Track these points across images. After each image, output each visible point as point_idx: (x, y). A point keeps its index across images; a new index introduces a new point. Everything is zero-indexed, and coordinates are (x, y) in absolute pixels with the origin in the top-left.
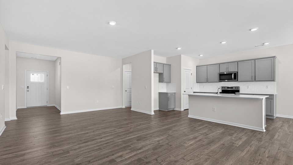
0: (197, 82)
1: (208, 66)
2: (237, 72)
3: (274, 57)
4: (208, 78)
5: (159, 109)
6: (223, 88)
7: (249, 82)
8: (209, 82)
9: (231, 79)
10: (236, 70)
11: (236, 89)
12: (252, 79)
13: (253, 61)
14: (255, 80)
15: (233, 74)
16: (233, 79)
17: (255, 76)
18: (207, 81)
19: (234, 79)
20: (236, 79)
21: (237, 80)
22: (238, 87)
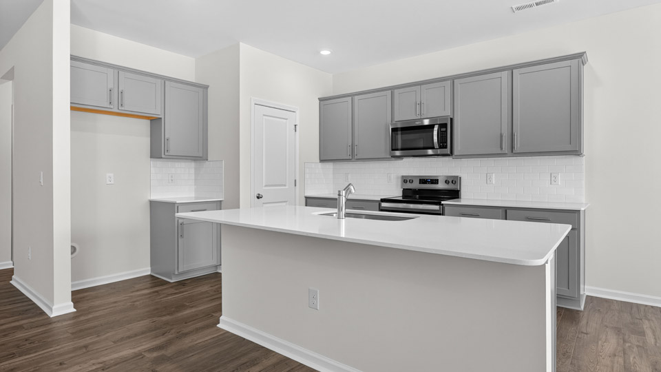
0: (321, 161)
1: (356, 98)
2: (451, 119)
3: (580, 56)
4: (356, 143)
5: (152, 270)
6: (405, 181)
7: (491, 161)
8: (358, 160)
9: (430, 145)
10: (448, 113)
11: (450, 187)
12: (501, 148)
13: (505, 74)
14: (513, 152)
15: (436, 128)
16: (436, 145)
17: (512, 135)
18: (353, 156)
19: (440, 147)
20: (446, 147)
21: (448, 151)
22: (455, 180)
